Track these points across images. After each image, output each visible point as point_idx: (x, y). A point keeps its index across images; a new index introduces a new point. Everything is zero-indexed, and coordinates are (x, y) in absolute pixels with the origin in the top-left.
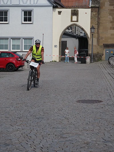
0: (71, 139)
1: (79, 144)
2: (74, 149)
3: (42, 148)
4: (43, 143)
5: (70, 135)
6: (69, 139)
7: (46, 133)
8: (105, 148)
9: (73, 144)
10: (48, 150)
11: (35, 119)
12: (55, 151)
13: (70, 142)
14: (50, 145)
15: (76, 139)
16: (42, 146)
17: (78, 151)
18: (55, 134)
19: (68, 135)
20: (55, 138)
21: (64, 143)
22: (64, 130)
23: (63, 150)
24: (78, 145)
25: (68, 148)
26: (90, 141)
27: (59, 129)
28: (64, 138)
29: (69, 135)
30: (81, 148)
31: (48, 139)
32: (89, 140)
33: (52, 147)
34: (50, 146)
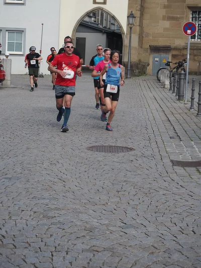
0: (61, 220)
1: (76, 229)
2: (65, 241)
3: (3, 236)
4: (8, 228)
5: (63, 212)
6: (58, 220)
7: (17, 208)
8: (121, 239)
9: (64, 231)
10: (14, 241)
11: (3, 180)
12: (27, 242)
13: (58, 226)
14: (20, 231)
15: (72, 220)
16: (4, 233)
17: (71, 244)
18: (35, 209)
19: (58, 212)
20: (32, 217)
21: (47, 227)
22: (53, 202)
23: (42, 241)
24: (72, 232)
25: (52, 239)
26: (97, 224)
27: (42, 201)
28: (48, 218)
29: (60, 212)
30: (77, 238)
31: (19, 220)
32: (95, 223)
33: (22, 235)
34: (21, 233)
